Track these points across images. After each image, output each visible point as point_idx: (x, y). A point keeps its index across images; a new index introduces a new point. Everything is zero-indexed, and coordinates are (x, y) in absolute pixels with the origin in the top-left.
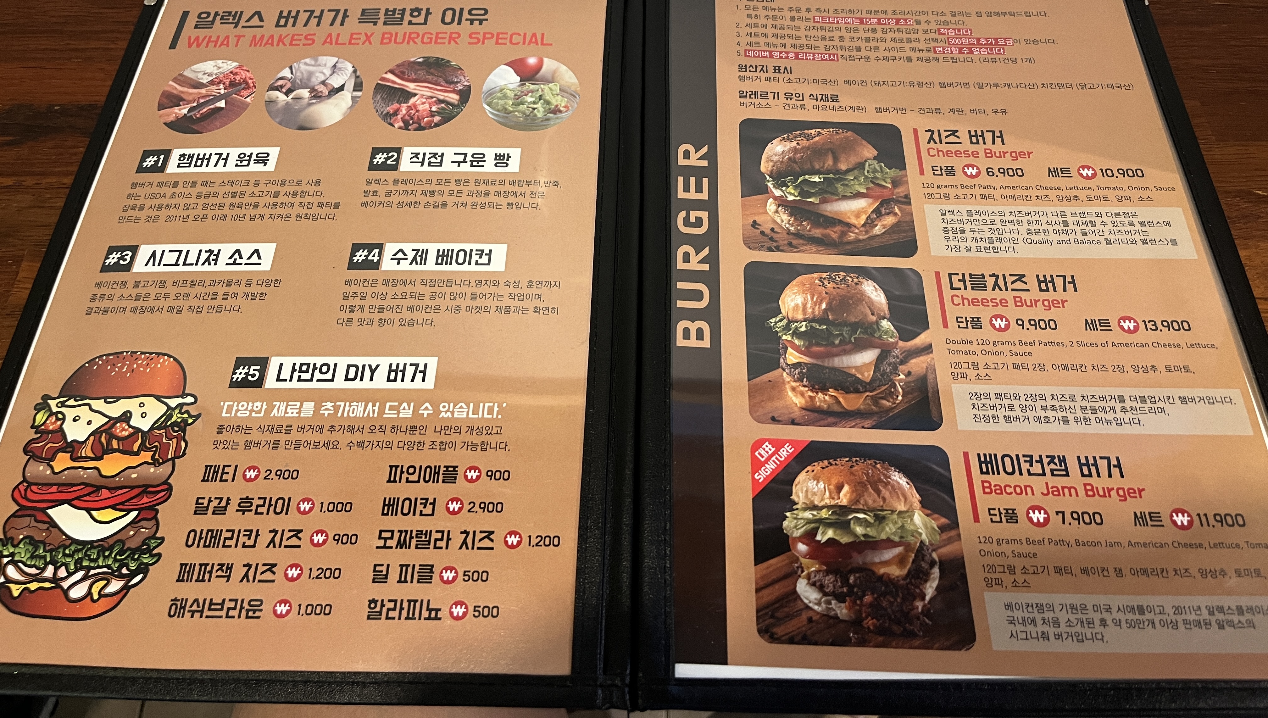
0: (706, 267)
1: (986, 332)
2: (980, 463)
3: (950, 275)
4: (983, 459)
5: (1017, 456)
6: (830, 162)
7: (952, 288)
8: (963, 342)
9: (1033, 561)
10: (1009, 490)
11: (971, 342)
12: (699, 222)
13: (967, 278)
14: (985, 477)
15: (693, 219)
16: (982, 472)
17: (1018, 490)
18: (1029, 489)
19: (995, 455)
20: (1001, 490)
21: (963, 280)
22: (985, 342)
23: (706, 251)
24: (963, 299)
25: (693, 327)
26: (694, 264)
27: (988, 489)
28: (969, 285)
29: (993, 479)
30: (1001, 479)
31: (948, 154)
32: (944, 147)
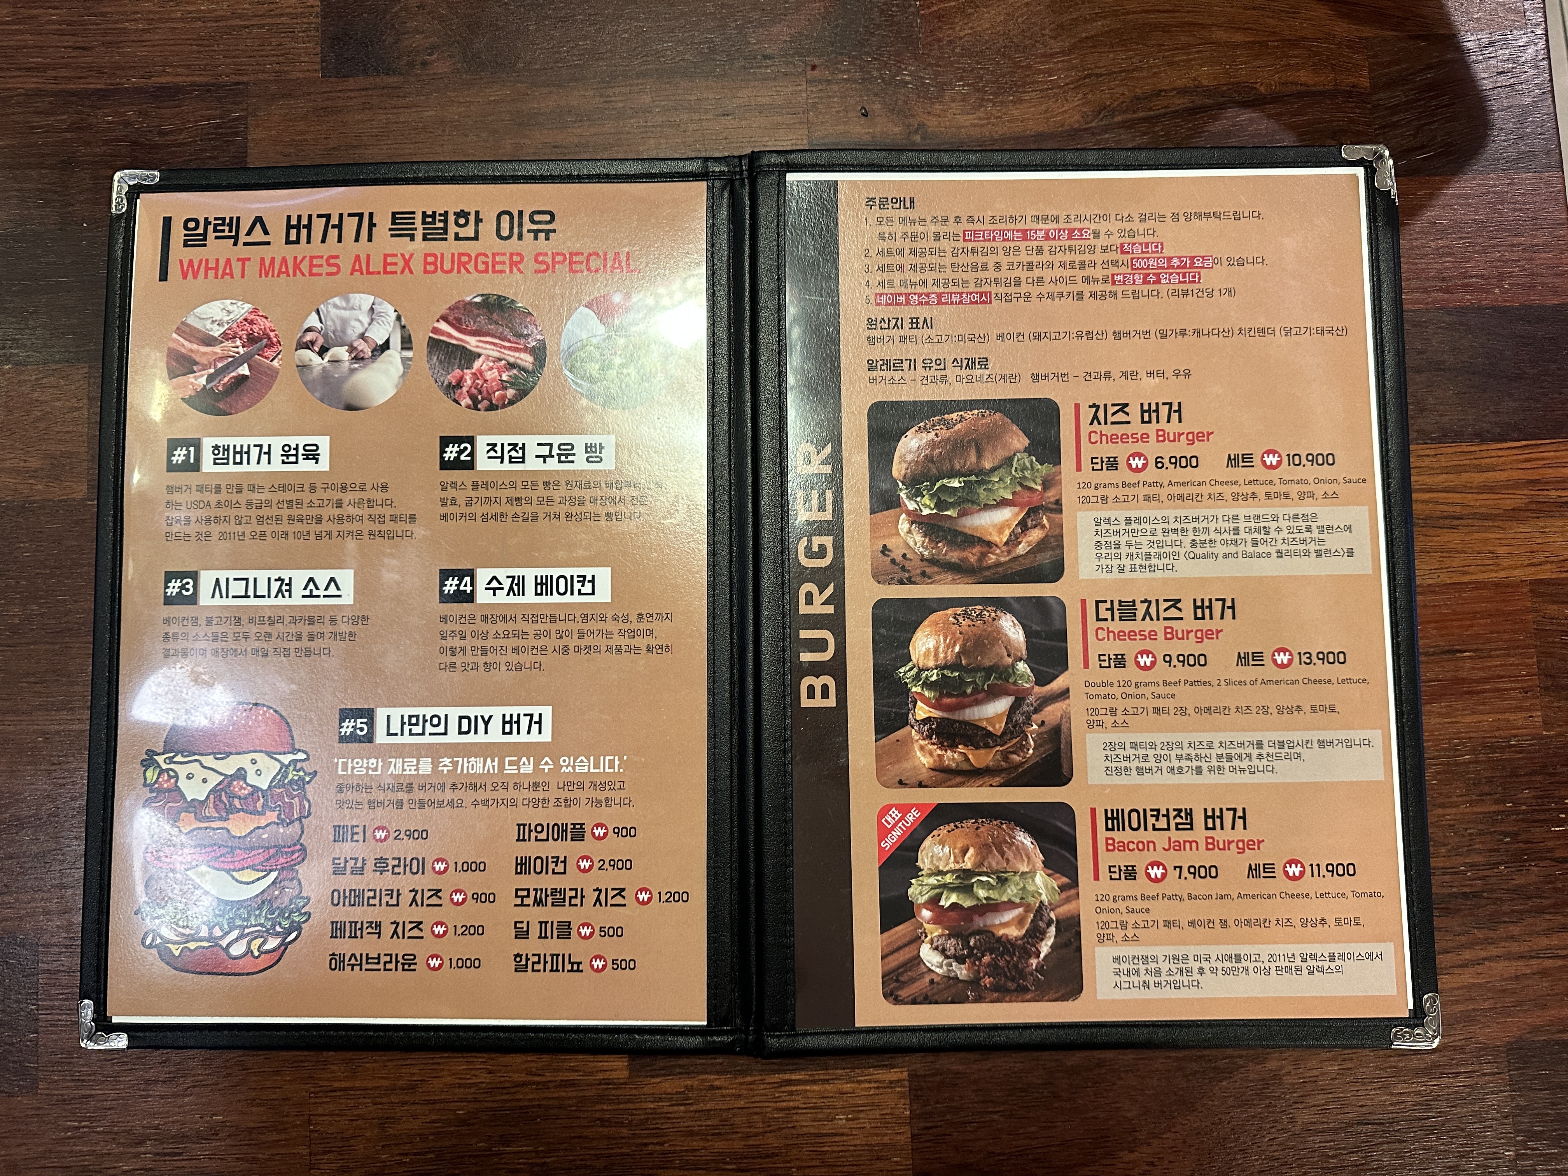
0: (830, 609)
1: (1130, 672)
2: (1107, 819)
3: (1097, 602)
4: (1109, 815)
5: (1145, 810)
6: (973, 458)
7: (1098, 619)
8: (1103, 684)
9: (1145, 916)
10: (1131, 846)
11: (1112, 684)
12: (822, 553)
13: (1116, 606)
14: (1110, 834)
15: (815, 549)
16: (1107, 829)
17: (1141, 846)
18: (1151, 845)
19: (1123, 810)
20: (1124, 847)
21: (1111, 609)
22: (1127, 684)
23: (830, 590)
24: (1109, 632)
25: (818, 683)
26: (819, 608)
27: (1111, 845)
28: (1116, 613)
29: (1117, 835)
30: (1126, 836)
31: (1113, 439)
32: (1109, 430)
